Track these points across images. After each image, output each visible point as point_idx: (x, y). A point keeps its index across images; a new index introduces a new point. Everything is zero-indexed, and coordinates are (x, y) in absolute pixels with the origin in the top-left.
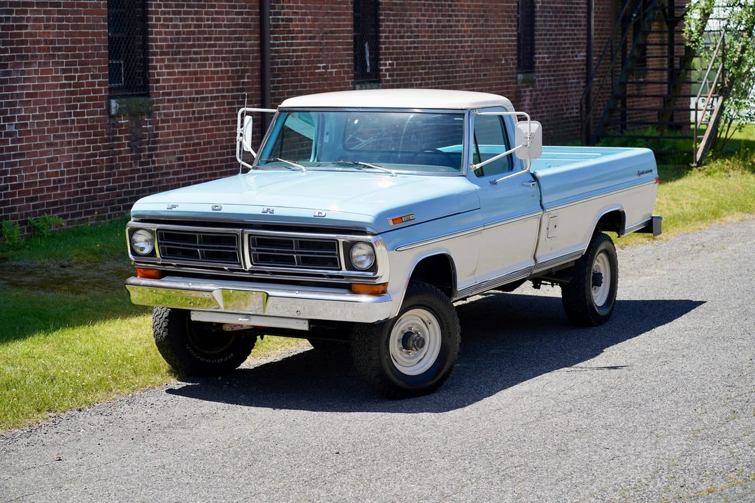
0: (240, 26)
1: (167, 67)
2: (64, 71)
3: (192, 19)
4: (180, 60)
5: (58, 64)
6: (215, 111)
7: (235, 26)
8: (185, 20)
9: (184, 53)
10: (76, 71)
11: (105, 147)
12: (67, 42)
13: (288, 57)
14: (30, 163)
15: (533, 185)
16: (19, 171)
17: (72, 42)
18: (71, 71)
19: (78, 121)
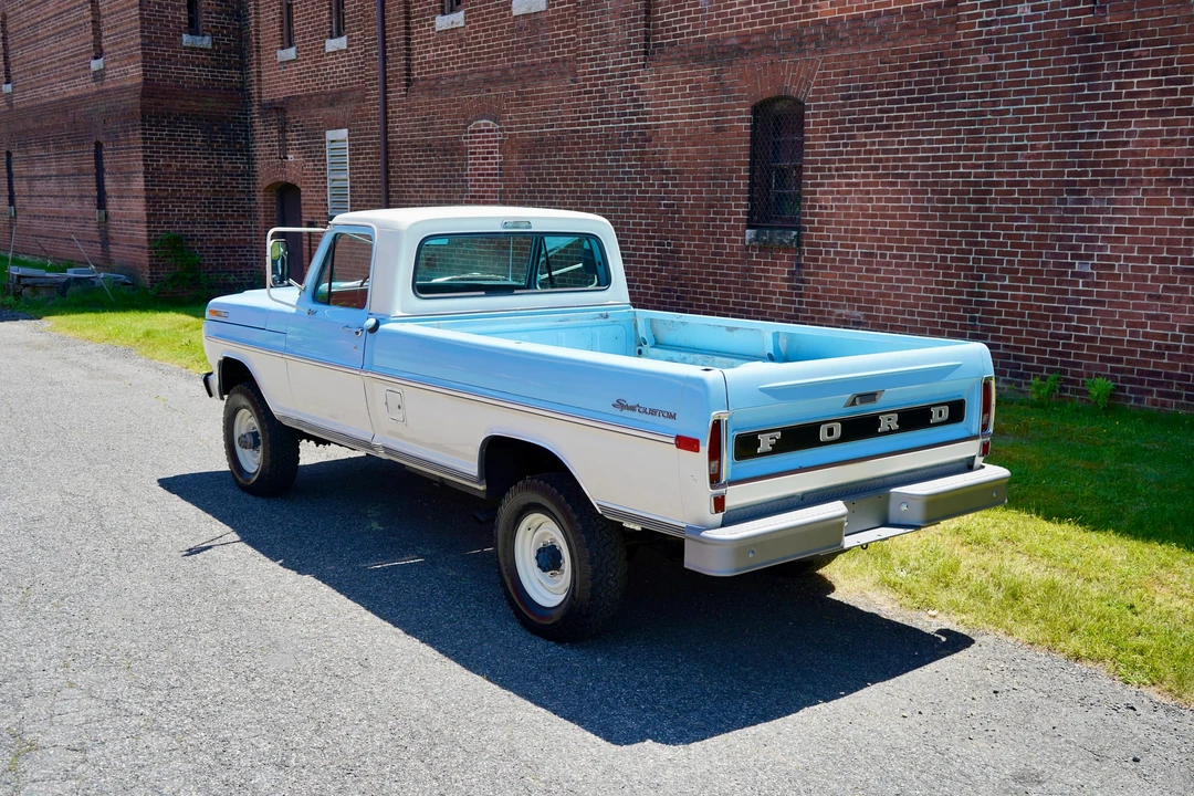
14: (1112, 314)
15: (357, 333)
16: (1093, 321)
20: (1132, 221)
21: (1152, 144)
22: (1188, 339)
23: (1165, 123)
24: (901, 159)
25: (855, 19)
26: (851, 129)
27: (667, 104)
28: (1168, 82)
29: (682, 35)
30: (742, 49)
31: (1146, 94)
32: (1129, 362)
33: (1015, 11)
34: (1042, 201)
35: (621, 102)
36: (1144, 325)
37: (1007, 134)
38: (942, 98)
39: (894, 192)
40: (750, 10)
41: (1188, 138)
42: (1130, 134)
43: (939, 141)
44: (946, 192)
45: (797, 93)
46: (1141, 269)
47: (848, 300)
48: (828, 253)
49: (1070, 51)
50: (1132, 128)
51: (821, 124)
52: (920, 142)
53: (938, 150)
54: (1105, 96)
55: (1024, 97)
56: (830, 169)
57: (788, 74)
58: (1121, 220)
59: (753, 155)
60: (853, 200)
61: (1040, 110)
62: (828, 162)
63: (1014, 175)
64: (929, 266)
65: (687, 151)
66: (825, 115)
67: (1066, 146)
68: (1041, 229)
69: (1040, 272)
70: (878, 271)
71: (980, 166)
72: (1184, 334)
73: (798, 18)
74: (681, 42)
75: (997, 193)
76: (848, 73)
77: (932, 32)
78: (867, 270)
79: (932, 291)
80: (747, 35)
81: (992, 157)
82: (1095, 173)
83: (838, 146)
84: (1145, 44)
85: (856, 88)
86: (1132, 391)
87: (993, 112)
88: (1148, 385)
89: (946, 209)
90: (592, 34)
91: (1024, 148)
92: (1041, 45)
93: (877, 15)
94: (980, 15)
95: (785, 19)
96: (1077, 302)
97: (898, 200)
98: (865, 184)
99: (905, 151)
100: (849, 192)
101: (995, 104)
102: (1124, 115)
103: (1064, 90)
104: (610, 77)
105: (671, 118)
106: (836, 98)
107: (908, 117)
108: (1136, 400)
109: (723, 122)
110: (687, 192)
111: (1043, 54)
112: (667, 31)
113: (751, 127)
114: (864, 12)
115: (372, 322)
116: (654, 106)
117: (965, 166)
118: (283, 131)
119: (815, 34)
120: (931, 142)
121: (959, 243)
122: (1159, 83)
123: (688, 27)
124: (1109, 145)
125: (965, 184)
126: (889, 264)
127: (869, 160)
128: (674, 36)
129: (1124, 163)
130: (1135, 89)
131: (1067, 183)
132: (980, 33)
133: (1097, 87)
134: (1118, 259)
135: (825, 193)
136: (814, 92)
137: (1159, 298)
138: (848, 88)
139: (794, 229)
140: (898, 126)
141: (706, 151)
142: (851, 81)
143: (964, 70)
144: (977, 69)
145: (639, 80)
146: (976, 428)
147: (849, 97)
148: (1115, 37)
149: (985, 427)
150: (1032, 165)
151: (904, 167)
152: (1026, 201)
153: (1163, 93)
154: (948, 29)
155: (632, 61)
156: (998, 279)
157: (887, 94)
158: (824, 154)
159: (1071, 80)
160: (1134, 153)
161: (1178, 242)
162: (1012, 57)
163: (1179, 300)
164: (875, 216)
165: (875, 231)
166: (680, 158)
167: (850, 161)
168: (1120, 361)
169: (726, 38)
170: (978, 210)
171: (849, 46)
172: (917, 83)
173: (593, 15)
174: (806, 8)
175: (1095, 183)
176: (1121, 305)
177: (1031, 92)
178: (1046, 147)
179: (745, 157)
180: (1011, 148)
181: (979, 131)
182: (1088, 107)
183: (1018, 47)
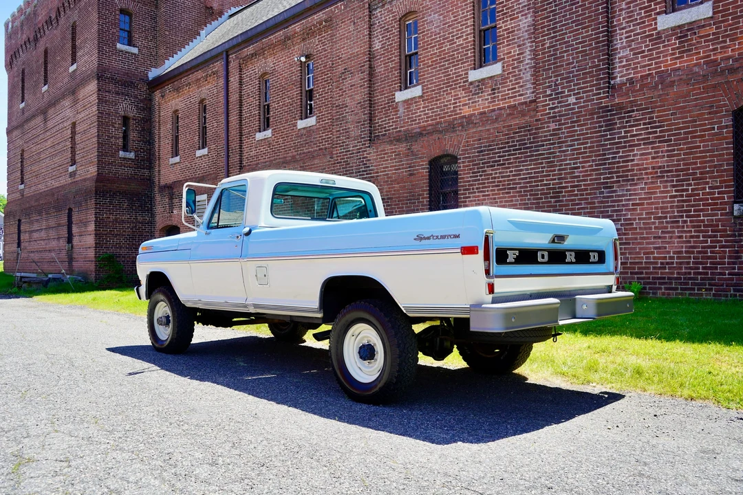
2: (673, 186)
5: (667, 181)
10: (690, 185)
11: (726, 241)
12: (679, 165)
14: (635, 248)
15: (238, 237)
17: (684, 165)
18: (683, 185)
19: (691, 221)
20: (640, 199)
21: (647, 159)
22: (678, 258)
23: (652, 148)
24: (511, 180)
25: (481, 113)
26: (484, 167)
27: (382, 165)
28: (652, 128)
29: (389, 130)
30: (422, 134)
31: (641, 134)
32: (646, 273)
33: (567, 101)
34: (590, 194)
35: (357, 166)
36: (653, 253)
37: (568, 162)
38: (532, 147)
39: (509, 197)
40: (425, 114)
41: (666, 154)
42: (634, 155)
43: (531, 169)
44: (538, 194)
45: (453, 152)
46: (648, 224)
49: (598, 118)
50: (635, 152)
51: (467, 166)
52: (521, 170)
53: (532, 173)
54: (619, 138)
55: (576, 143)
56: (473, 189)
57: (448, 143)
58: (635, 199)
59: (430, 186)
61: (585, 148)
62: (472, 185)
63: (574, 182)
65: (394, 187)
66: (469, 162)
67: (601, 165)
68: (591, 208)
71: (555, 179)
72: (675, 256)
73: (452, 115)
74: (389, 134)
75: (565, 192)
76: (480, 140)
77: (524, 115)
80: (424, 125)
81: (561, 174)
82: (617, 177)
83: (477, 176)
84: (637, 110)
85: (485, 147)
86: (650, 289)
87: (560, 152)
88: (659, 284)
89: (538, 203)
90: (341, 134)
91: (578, 168)
92: (582, 116)
93: (494, 110)
94: (549, 105)
95: (445, 117)
97: (512, 201)
98: (493, 195)
99: (514, 175)
100: (485, 200)
101: (560, 147)
102: (630, 146)
103: (597, 137)
104: (351, 154)
105: (385, 171)
106: (475, 153)
107: (514, 158)
108: (653, 293)
109: (414, 170)
110: (395, 208)
111: (584, 120)
112: (381, 129)
113: (429, 172)
114: (487, 110)
115: (247, 229)
116: (375, 166)
117: (547, 180)
118: (171, 198)
119: (461, 123)
120: (527, 169)
122: (647, 128)
123: (392, 126)
124: (623, 162)
125: (548, 189)
127: (494, 182)
128: (385, 131)
129: (633, 170)
130: (635, 133)
131: (603, 183)
132: (550, 113)
133: (615, 134)
134: (635, 219)
135: (471, 201)
136: (462, 150)
137: (660, 238)
138: (481, 147)
140: (508, 164)
141: (405, 186)
142: (481, 143)
143: (542, 132)
144: (549, 131)
145: (367, 154)
146: (612, 269)
147: (482, 151)
148: (621, 108)
149: (616, 268)
150: (583, 176)
151: (514, 184)
152: (582, 195)
153: (650, 133)
154: (532, 113)
155: (363, 145)
157: (502, 148)
158: (469, 181)
159: (600, 131)
160: (638, 165)
161: (667, 207)
162: (568, 123)
163: (671, 237)
166: (391, 191)
167: (484, 183)
168: (642, 273)
170: (556, 202)
171: (479, 126)
172: (517, 141)
173: (341, 124)
174: (456, 111)
175: (619, 182)
176: (639, 243)
177: (579, 139)
178: (590, 166)
179: (426, 187)
180: (571, 169)
181: (553, 162)
182: (610, 144)
183: (570, 118)
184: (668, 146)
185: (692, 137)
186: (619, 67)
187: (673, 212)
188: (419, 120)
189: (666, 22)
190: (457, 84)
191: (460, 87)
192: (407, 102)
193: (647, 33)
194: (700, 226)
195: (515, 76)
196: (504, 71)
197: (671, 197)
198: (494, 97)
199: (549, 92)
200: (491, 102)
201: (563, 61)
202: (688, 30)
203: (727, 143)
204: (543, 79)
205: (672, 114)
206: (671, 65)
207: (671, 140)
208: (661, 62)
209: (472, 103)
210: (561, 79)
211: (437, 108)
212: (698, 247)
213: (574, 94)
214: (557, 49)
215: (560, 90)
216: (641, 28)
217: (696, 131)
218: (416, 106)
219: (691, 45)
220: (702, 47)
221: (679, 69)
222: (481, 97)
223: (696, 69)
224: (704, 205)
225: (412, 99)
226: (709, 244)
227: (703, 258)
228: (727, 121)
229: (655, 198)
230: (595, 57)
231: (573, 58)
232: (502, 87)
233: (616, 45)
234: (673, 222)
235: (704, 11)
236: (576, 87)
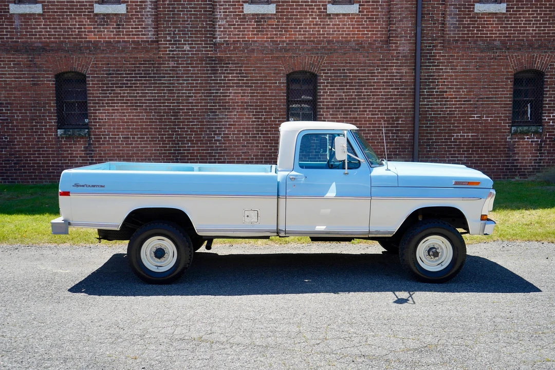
0: (395, 95)
1: (331, 115)
2: (254, 115)
3: (354, 92)
4: (342, 112)
5: (250, 112)
6: (370, 137)
7: (391, 95)
8: (347, 92)
9: (345, 108)
10: (263, 115)
12: (257, 102)
13: (442, 111)
14: (230, 153)
16: (223, 156)
17: (260, 102)
18: (259, 115)
19: (263, 137)
20: (234, 121)
21: (238, 96)
22: (256, 159)
23: (241, 90)
24: (138, 100)
25: (107, 42)
26: (113, 87)
28: (241, 77)
30: (45, 49)
31: (234, 80)
33: (183, 48)
34: (200, 116)
36: (241, 156)
37: (184, 92)
38: (155, 77)
39: (136, 113)
40: (47, 32)
41: (250, 95)
43: (155, 93)
44: (161, 113)
45: (82, 70)
46: (238, 137)
47: (118, 157)
48: (105, 138)
49: (206, 64)
50: (231, 91)
51: (96, 84)
52: (147, 93)
53: (155, 96)
54: (220, 80)
55: (190, 79)
56: (103, 103)
57: (76, 62)
58: (230, 121)
59: (58, 97)
60: (116, 116)
61: (196, 83)
62: (101, 100)
63: (189, 106)
64: (156, 141)
65: (15, 94)
66: (97, 80)
67: (208, 96)
68: (201, 125)
69: (202, 141)
70: (132, 144)
73: (77, 38)
75: (182, 113)
76: (108, 64)
77: (147, 51)
78: (126, 144)
79: (158, 150)
80: (46, 42)
81: (179, 100)
82: (219, 106)
83: (106, 93)
84: (232, 64)
85: (114, 70)
87: (177, 83)
89: (161, 119)
91: (192, 96)
92: (195, 60)
93: (119, 42)
94: (169, 47)
95: (70, 38)
96: (217, 150)
97: (139, 116)
98: (122, 109)
99: (140, 96)
100: (115, 113)
101: (178, 80)
102: (228, 86)
103: (205, 77)
106: (103, 74)
107: (140, 83)
109: (37, 81)
110: (16, 113)
111: (196, 64)
113: (55, 84)
114: (112, 40)
117: (168, 103)
119: (87, 47)
120: (152, 93)
121: (168, 131)
122: (238, 77)
123: (7, 35)
124: (223, 96)
125: (169, 109)
126: (137, 141)
127: (123, 100)
129: (229, 102)
130: (230, 78)
131: (210, 109)
132: (169, 54)
133: (217, 77)
134: (230, 134)
135: (101, 113)
136: (91, 71)
137: (245, 146)
138: (110, 70)
139: (87, 128)
140: (135, 87)
141: (27, 94)
142: (110, 67)
143: (163, 67)
144: (170, 67)
147: (110, 74)
148: (221, 60)
150: (195, 103)
151: (140, 103)
152: (195, 116)
153: (240, 80)
154: (155, 52)
156: (186, 144)
157: (129, 74)
158: (99, 97)
159: (207, 73)
160: (232, 99)
161: (250, 128)
162: (184, 64)
163: (252, 146)
164: (129, 122)
165: (129, 128)
166: (10, 97)
167: (114, 100)
169: (35, 42)
170: (175, 119)
171: (108, 53)
172: (143, 70)
174: (81, 35)
175: (220, 109)
176: (233, 150)
177: (192, 77)
178: (200, 96)
179: (53, 97)
180: (186, 96)
181: (173, 90)
182: (214, 83)
183: (185, 61)
184: (251, 90)
185: (265, 86)
186: (219, 31)
187: (253, 131)
188: (40, 35)
189: (249, 9)
190: (82, 12)
191: (84, 15)
192: (25, 17)
193: (237, 13)
194: (268, 140)
195: (138, 18)
196: (127, 12)
197: (252, 122)
198: (119, 31)
199: (168, 38)
200: (116, 35)
201: (180, 18)
202: (262, 18)
203: (283, 93)
204: (164, 27)
205: (253, 70)
206: (251, 38)
207: (252, 86)
208: (246, 35)
209: (98, 31)
210: (178, 31)
211: (60, 28)
212: (267, 152)
213: (188, 44)
214: (175, 8)
215: (177, 39)
216: (233, 8)
217: (267, 83)
218: (35, 22)
219: (262, 28)
220: (270, 31)
221: (256, 41)
222: (106, 28)
223: (266, 44)
224: (270, 128)
225: (30, 15)
226: (273, 151)
227: (270, 159)
228: (283, 80)
229: (243, 121)
230: (203, 21)
231: (188, 18)
232: (126, 25)
233: (216, 15)
234: (253, 137)
235: (271, 9)
236: (190, 39)
